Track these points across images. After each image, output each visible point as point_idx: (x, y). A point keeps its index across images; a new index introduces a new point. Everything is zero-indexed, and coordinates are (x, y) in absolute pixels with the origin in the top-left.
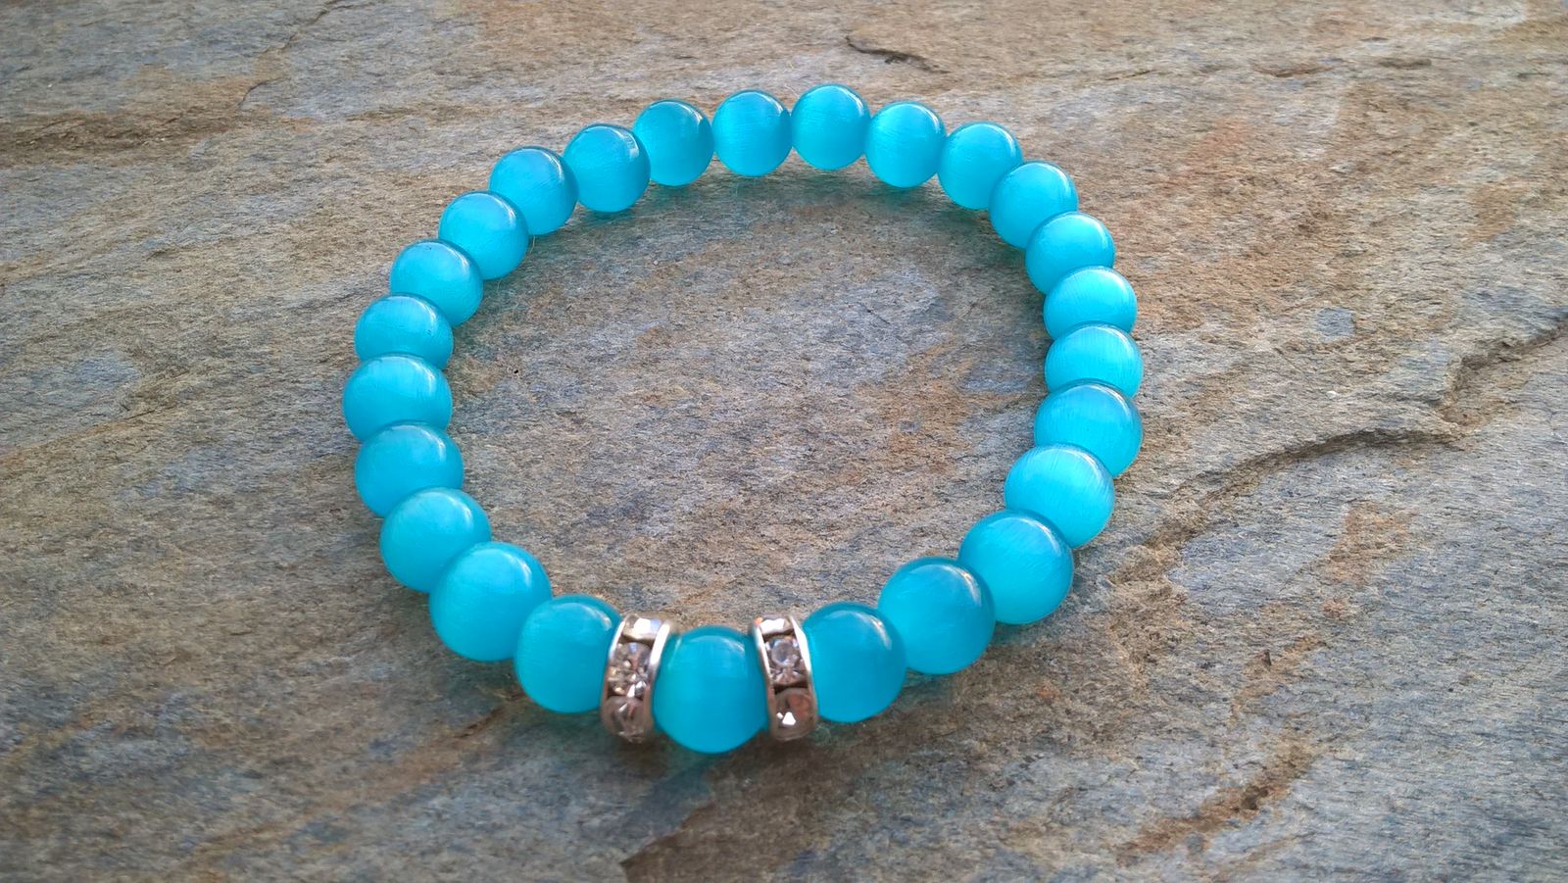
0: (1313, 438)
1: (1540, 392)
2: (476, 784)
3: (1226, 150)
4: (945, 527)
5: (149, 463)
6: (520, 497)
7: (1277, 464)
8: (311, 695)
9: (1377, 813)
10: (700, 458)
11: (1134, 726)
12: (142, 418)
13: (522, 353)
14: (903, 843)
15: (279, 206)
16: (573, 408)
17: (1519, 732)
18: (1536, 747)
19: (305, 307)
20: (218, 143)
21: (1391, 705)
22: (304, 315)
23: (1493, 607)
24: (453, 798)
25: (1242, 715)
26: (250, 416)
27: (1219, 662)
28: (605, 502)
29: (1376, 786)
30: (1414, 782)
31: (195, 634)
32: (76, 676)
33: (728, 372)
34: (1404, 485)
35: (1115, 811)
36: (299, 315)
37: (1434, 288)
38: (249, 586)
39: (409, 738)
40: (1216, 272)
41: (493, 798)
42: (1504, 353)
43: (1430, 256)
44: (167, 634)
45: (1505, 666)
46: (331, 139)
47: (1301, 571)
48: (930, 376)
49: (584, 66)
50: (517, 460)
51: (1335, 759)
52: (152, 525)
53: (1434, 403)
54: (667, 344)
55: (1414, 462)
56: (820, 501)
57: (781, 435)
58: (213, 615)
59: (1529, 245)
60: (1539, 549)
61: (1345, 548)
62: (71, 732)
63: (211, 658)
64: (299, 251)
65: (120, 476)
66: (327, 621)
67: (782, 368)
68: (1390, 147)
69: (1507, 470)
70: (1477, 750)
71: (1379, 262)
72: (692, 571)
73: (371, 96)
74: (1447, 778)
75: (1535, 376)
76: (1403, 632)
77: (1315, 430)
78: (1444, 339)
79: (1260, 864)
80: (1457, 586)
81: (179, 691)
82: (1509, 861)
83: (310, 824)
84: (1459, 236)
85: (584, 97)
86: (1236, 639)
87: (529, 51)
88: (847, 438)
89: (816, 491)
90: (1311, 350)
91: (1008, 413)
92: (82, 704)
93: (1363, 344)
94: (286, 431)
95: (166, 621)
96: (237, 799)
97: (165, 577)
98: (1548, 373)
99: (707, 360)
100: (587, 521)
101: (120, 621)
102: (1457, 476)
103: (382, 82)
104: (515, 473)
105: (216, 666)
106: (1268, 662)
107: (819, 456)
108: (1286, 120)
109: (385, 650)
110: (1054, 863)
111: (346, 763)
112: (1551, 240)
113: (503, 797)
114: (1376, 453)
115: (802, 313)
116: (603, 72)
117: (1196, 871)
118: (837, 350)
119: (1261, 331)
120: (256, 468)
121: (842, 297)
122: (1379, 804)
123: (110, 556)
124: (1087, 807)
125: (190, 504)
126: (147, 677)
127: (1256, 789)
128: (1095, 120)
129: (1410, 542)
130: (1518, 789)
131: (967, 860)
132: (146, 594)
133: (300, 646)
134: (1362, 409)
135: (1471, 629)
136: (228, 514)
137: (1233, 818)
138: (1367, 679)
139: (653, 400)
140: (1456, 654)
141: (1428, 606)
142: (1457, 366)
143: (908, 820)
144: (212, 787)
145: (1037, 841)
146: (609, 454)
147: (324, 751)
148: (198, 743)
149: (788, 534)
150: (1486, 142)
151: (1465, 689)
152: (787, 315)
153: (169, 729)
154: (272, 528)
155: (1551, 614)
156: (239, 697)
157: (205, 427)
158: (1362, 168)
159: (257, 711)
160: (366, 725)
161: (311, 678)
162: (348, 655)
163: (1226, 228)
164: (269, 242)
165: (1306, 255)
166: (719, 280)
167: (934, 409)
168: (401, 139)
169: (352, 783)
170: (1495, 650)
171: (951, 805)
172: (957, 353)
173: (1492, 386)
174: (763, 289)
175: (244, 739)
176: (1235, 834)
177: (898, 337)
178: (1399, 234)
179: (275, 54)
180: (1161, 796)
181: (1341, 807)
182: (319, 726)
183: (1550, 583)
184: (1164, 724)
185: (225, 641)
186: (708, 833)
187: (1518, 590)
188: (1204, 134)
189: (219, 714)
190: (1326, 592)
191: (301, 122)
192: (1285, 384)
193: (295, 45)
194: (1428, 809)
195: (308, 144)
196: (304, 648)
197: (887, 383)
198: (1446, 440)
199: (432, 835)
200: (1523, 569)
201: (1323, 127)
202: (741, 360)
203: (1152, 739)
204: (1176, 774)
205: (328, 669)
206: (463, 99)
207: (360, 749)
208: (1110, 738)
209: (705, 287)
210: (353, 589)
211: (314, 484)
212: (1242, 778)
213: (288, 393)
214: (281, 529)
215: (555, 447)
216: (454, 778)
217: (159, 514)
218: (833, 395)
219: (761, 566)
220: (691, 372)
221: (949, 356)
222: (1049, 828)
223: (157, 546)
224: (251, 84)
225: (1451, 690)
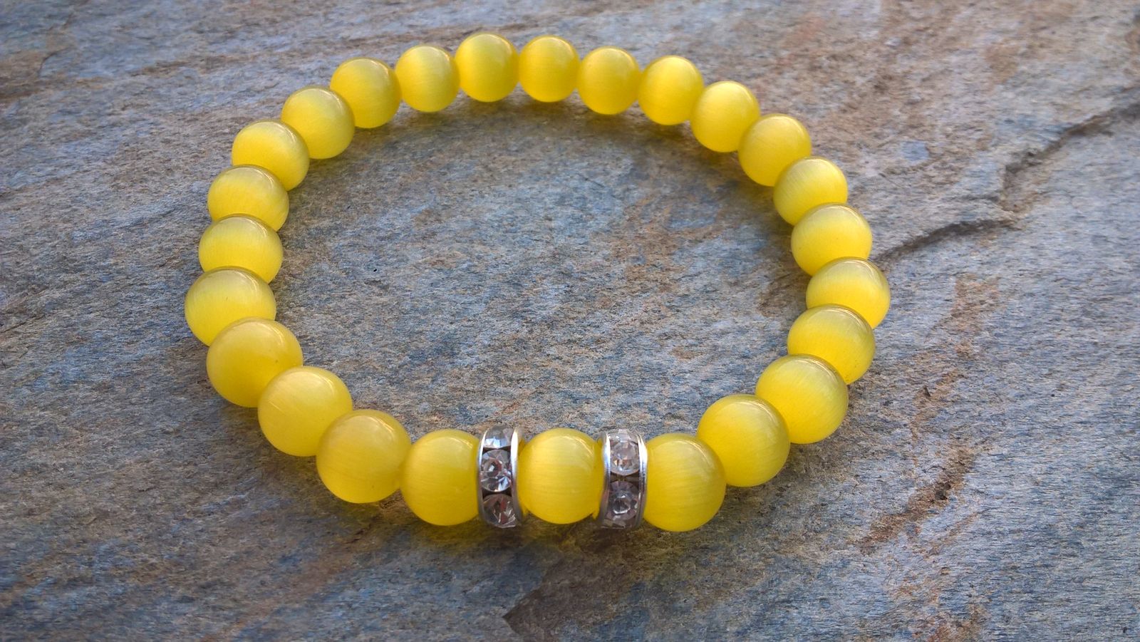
0: (921, 233)
1: (1060, 184)
2: (374, 576)
3: (812, 38)
4: (681, 330)
5: (32, 365)
6: (352, 351)
7: (900, 255)
8: (219, 529)
9: (1026, 488)
10: (486, 303)
11: (848, 454)
12: (16, 329)
13: (325, 240)
14: (705, 566)
15: (92, 149)
16: (377, 277)
17: (1105, 417)
18: (1117, 426)
19: (135, 225)
20: (26, 104)
21: (1018, 411)
22: (137, 231)
23: (1066, 335)
24: (358, 590)
25: (919, 434)
26: (110, 316)
27: (895, 400)
28: (421, 345)
29: (1021, 470)
30: (1045, 463)
31: (107, 495)
32: (13, 545)
33: (491, 237)
34: (988, 259)
35: (850, 516)
36: (133, 231)
37: (975, 119)
38: (145, 451)
39: (309, 550)
40: (826, 125)
41: (390, 585)
42: (1031, 160)
43: (967, 99)
44: (84, 499)
45: (1084, 374)
46: (121, 92)
47: (935, 327)
48: (643, 221)
49: (316, 16)
50: (342, 323)
51: (990, 455)
52: (47, 414)
53: (994, 199)
54: (439, 221)
55: (990, 242)
56: (585, 324)
57: (544, 279)
58: (119, 479)
59: (1029, 84)
60: (1086, 291)
61: (960, 308)
62: (18, 591)
63: (126, 513)
64: (118, 182)
65: (9, 379)
66: (218, 469)
67: (532, 229)
68: (922, 25)
69: (1053, 240)
70: (1080, 434)
71: (934, 106)
72: (501, 389)
73: (147, 55)
74: (1066, 456)
75: (1054, 174)
76: (1012, 360)
77: (920, 227)
78: (990, 154)
79: (958, 536)
80: (1039, 323)
81: (105, 543)
82: (1119, 505)
83: (245, 631)
84: (983, 82)
85: (322, 40)
86: (902, 381)
87: (270, 10)
88: (594, 274)
89: (581, 316)
90: (904, 172)
91: (706, 241)
92: (23, 567)
93: (938, 164)
94: (143, 324)
95: (80, 489)
96: (176, 622)
97: (70, 454)
98: (1062, 171)
99: (473, 229)
100: (410, 362)
101: (39, 495)
102: (1022, 247)
103: (153, 43)
104: (344, 332)
105: (133, 518)
106: (928, 395)
107: (576, 291)
108: (846, 13)
109: (271, 484)
110: (818, 561)
111: (261, 578)
112: (1043, 79)
113: (398, 582)
114: (964, 239)
115: (537, 186)
116: (331, 20)
117: (917, 550)
118: (570, 211)
119: (867, 162)
120: (126, 356)
121: (563, 171)
122: (1026, 482)
123: (17, 444)
124: (831, 517)
125: (76, 393)
126: (74, 536)
127: (942, 485)
128: (714, 25)
129: (1001, 298)
130: (1113, 456)
131: (755, 569)
132: (57, 470)
133: (200, 492)
134: (949, 209)
135: (1055, 352)
136: (112, 397)
137: (931, 508)
138: (997, 397)
139: (439, 264)
140: (1050, 370)
141: (1024, 340)
142: (1003, 172)
143: (706, 547)
144: (153, 615)
145: (802, 547)
146: (414, 309)
147: (240, 571)
148: (132, 582)
149: (567, 351)
150: (984, 17)
151: (1062, 394)
152: (525, 189)
153: (104, 575)
154: (152, 402)
155: (1105, 334)
156: (159, 540)
157: (75, 330)
158: (906, 42)
159: (177, 549)
160: (271, 545)
161: (217, 516)
162: (243, 493)
163: (825, 93)
164: (91, 178)
165: (884, 106)
166: (466, 168)
167: (651, 245)
168: (180, 86)
169: (271, 593)
170: (1075, 364)
171: (734, 531)
172: (659, 203)
173: (1028, 184)
174: (502, 171)
175: (171, 573)
176: (936, 519)
177: (614, 196)
178: (942, 85)
179: (59, 29)
180: (879, 501)
181: (1002, 488)
182: (232, 552)
183: (1098, 313)
184: (867, 449)
185: (135, 497)
186: (562, 583)
187: (1078, 321)
188: (793, 28)
189: (146, 556)
190: (955, 339)
191: (92, 81)
192: (892, 197)
193: (75, 21)
194: (1059, 480)
195: (103, 98)
196: (203, 493)
197: (611, 230)
198: (1008, 224)
199: (348, 622)
200: (1079, 306)
201: (874, 16)
202: (499, 226)
203: (862, 461)
204: (885, 483)
205: (228, 506)
206: (224, 50)
207: (271, 565)
208: (833, 465)
209: (456, 174)
210: (232, 441)
211: (178, 363)
212: (931, 478)
213: (138, 294)
214: (160, 401)
215: (371, 309)
216: (355, 575)
217: (52, 404)
218: (575, 243)
219: (553, 377)
220: (463, 240)
221: (653, 206)
222: (807, 537)
223: (57, 430)
224: (45, 55)
225: (1053, 396)
